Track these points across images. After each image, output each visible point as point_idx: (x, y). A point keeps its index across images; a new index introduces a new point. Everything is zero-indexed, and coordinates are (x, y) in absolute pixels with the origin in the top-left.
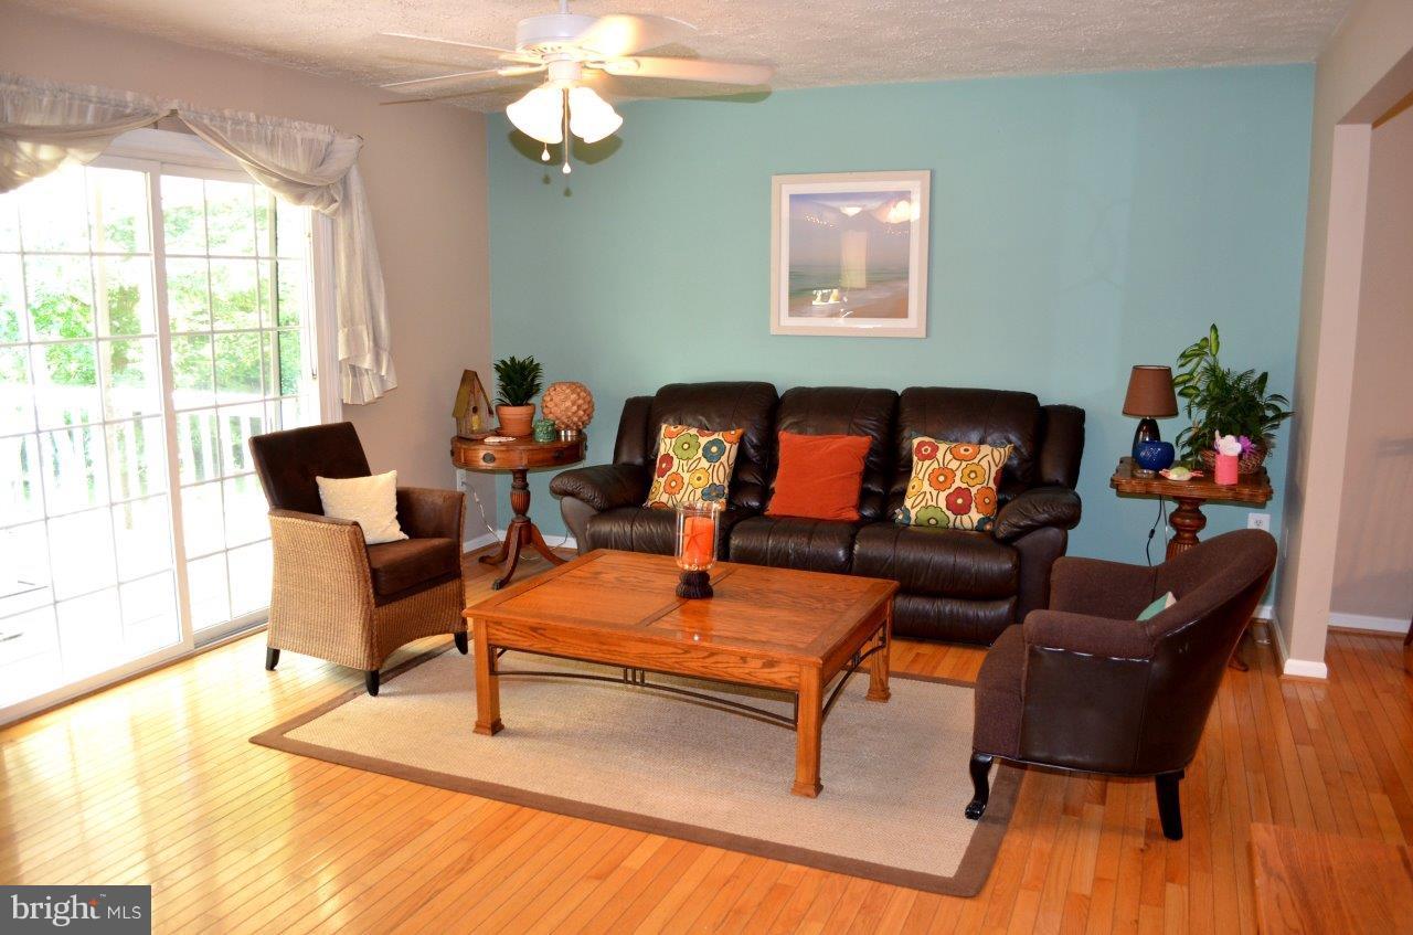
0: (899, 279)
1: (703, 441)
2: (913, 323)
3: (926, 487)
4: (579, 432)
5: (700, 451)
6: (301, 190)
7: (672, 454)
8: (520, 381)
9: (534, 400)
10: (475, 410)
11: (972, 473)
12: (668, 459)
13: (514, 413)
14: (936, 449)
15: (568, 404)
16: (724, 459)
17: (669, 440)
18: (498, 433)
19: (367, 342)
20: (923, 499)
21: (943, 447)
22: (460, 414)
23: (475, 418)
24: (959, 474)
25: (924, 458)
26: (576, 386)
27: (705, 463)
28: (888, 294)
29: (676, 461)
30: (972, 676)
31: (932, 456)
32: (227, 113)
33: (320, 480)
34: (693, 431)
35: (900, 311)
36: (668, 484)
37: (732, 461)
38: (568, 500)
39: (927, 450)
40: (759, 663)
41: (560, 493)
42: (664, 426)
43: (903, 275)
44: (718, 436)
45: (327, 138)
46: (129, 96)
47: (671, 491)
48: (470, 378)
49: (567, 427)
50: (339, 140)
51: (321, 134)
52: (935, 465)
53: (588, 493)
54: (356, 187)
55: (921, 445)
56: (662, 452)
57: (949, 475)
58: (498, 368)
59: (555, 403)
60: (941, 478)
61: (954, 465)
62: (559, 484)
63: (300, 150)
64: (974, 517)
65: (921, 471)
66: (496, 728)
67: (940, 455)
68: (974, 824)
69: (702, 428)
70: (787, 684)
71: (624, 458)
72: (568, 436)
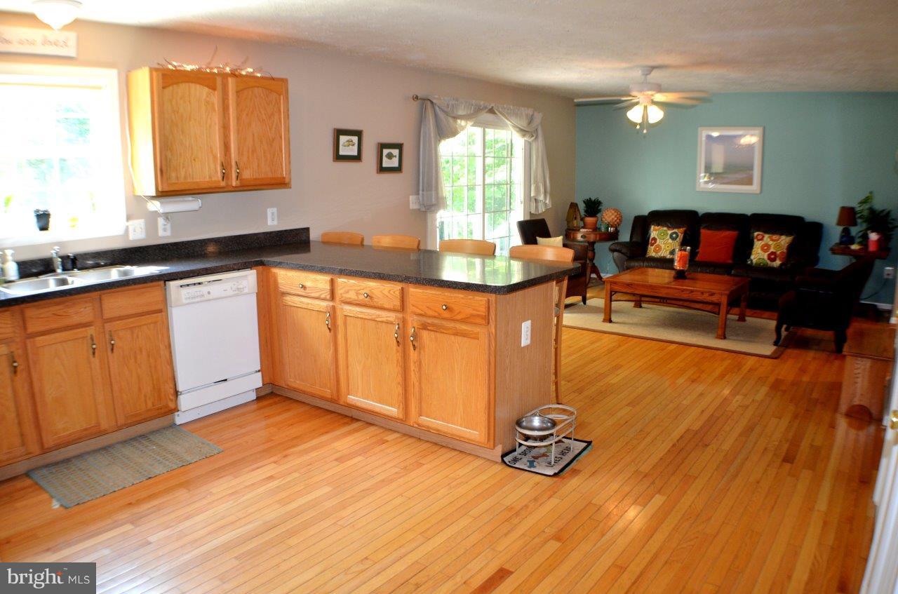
0: (749, 170)
1: (670, 232)
2: (755, 188)
3: (759, 251)
4: (616, 229)
5: (669, 236)
6: (524, 133)
7: (656, 237)
8: (593, 207)
9: (598, 215)
10: (576, 218)
11: (778, 246)
12: (655, 239)
13: (590, 220)
14: (763, 237)
15: (613, 217)
16: (678, 239)
17: (654, 232)
18: (583, 228)
19: (542, 190)
20: (758, 255)
21: (767, 236)
22: (568, 221)
23: (575, 221)
24: (772, 246)
25: (759, 240)
26: (616, 210)
27: (670, 241)
28: (745, 176)
29: (658, 240)
30: (776, 317)
31: (762, 239)
32: (505, 106)
33: (538, 238)
34: (665, 228)
35: (749, 182)
36: (655, 249)
37: (681, 240)
38: (616, 254)
39: (760, 237)
40: (707, 295)
41: (613, 251)
42: (652, 227)
43: (751, 168)
44: (676, 230)
45: (531, 113)
46: (482, 103)
47: (656, 251)
48: (574, 206)
49: (612, 226)
50: (536, 114)
51: (530, 112)
52: (763, 243)
53: (624, 251)
54: (540, 132)
55: (758, 235)
56: (652, 236)
57: (768, 246)
58: (584, 202)
59: (608, 216)
60: (765, 248)
61: (771, 243)
62: (613, 247)
63: (524, 117)
64: (778, 263)
65: (758, 245)
66: (610, 321)
67: (765, 239)
68: (775, 347)
69: (669, 228)
70: (716, 301)
71: (634, 240)
72: (611, 229)
